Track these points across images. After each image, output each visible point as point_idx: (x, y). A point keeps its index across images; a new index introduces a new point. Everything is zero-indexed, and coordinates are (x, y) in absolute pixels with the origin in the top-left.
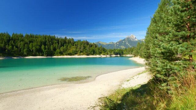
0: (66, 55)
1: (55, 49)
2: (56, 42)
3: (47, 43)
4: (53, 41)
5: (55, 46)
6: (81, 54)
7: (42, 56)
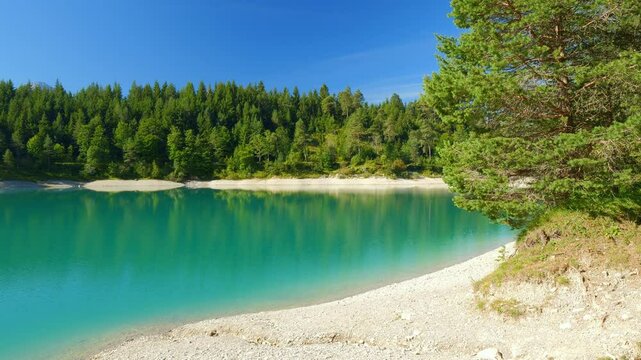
0: (278, 174)
1: (230, 147)
2: (254, 109)
3: (199, 119)
4: (242, 107)
5: (238, 132)
6: (363, 168)
7: (160, 177)
